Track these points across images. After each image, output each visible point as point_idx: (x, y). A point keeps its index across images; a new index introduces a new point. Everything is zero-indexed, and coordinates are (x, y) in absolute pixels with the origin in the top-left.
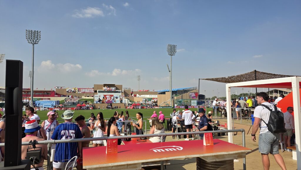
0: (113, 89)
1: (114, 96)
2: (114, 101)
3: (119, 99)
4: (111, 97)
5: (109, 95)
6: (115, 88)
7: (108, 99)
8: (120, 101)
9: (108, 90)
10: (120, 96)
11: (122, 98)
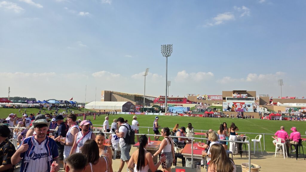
0: (244, 96)
1: (246, 103)
2: (245, 110)
3: (251, 107)
4: (242, 104)
5: (239, 103)
6: (247, 95)
7: (238, 107)
8: (254, 110)
9: (238, 97)
10: (253, 104)
11: (256, 106)
